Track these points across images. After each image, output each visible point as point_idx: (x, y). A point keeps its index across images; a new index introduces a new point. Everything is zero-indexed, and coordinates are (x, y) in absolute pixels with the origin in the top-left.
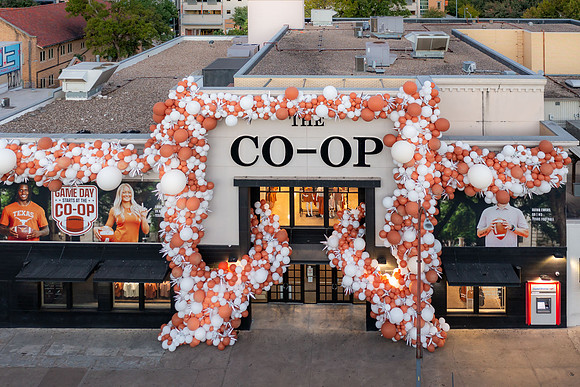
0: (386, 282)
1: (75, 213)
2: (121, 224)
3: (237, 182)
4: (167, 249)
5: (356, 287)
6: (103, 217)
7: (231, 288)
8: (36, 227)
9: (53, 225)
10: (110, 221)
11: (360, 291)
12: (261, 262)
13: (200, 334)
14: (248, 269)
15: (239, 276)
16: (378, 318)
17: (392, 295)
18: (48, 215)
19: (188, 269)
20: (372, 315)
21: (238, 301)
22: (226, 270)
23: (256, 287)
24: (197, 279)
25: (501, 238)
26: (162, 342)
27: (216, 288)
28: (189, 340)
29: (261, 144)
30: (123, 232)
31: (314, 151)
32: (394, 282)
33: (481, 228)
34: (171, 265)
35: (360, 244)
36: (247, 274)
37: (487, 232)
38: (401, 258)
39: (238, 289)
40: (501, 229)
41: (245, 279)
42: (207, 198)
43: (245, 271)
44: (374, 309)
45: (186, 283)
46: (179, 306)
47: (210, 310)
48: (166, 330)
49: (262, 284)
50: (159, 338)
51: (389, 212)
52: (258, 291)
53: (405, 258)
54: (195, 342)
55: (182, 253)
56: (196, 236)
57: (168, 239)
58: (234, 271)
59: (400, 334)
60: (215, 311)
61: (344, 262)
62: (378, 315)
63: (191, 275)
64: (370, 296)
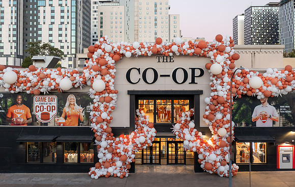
0: (206, 143)
1: (45, 111)
2: (69, 116)
3: (130, 92)
4: (94, 126)
5: (191, 145)
6: (60, 113)
7: (126, 147)
8: (25, 118)
9: (34, 117)
10: (63, 115)
11: (193, 147)
12: (141, 134)
13: (111, 170)
14: (135, 137)
15: (131, 140)
16: (202, 162)
17: (210, 149)
18: (31, 111)
19: (104, 137)
20: (199, 160)
21: (130, 153)
22: (123, 138)
23: (139, 146)
24: (109, 141)
25: (264, 122)
26: (90, 175)
27: (119, 145)
28: (105, 173)
29: (142, 72)
30: (70, 120)
31: (169, 76)
32: (210, 143)
33: (254, 116)
34: (95, 135)
35: (192, 124)
37: (257, 119)
38: (214, 129)
39: (130, 147)
40: (264, 117)
41: (134, 142)
42: (114, 98)
43: (134, 138)
44: (200, 157)
45: (104, 144)
46: (100, 155)
47: (116, 158)
48: (93, 169)
49: (142, 144)
50: (89, 173)
51: (208, 105)
52: (140, 148)
53: (216, 130)
54: (108, 174)
55: (102, 127)
56: (109, 118)
57: (94, 120)
58: (128, 138)
59: (214, 168)
60: (118, 159)
61: (184, 134)
62: (202, 160)
63: (106, 139)
64: (198, 149)
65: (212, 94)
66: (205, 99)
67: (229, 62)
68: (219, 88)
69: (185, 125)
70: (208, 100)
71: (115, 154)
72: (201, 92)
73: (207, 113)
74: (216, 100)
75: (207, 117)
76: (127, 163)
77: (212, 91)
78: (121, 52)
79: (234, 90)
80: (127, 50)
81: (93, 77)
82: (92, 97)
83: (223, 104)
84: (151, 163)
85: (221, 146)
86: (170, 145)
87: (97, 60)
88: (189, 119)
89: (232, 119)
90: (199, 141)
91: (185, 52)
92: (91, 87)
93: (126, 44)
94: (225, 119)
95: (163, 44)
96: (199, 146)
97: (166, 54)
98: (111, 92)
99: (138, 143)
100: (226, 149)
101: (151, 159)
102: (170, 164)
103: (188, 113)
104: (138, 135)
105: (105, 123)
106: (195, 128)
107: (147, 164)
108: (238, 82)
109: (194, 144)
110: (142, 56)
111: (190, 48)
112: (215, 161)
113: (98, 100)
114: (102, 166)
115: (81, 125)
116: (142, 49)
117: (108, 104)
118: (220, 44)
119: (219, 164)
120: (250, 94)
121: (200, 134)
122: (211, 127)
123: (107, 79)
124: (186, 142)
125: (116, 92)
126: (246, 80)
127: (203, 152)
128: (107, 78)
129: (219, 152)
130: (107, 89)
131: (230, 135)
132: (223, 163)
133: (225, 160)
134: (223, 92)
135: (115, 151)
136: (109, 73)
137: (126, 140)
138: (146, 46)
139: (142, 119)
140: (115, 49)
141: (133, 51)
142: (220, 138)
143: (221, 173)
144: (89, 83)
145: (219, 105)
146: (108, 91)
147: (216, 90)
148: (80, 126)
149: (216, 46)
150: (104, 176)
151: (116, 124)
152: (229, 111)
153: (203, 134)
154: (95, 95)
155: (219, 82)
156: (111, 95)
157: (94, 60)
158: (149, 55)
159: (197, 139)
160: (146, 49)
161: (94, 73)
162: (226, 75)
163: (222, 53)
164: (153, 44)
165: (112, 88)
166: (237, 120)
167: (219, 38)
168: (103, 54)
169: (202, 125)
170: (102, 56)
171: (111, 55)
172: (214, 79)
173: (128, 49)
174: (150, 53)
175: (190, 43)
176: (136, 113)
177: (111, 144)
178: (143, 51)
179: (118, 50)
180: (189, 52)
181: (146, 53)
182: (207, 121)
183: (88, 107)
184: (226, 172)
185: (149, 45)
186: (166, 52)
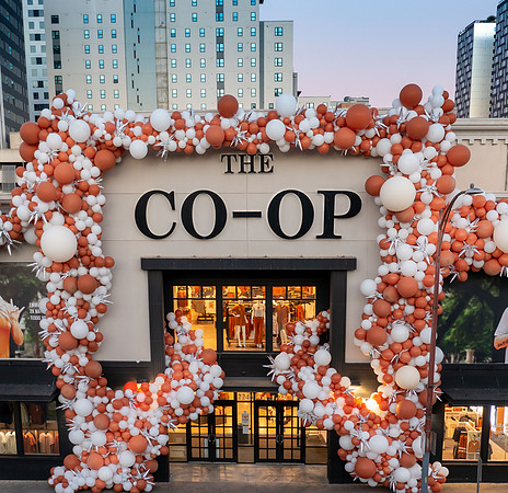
0: (362, 408)
3: (146, 264)
4: (52, 358)
5: (320, 410)
7: (143, 415)
11: (325, 417)
12: (183, 381)
13: (106, 474)
14: (166, 389)
15: (155, 396)
16: (348, 457)
17: (371, 422)
19: (83, 387)
20: (340, 452)
21: (154, 431)
22: (135, 390)
23: (179, 412)
24: (97, 400)
26: (53, 487)
27: (124, 411)
28: (91, 482)
29: (180, 202)
31: (258, 215)
32: (372, 405)
33: (500, 335)
34: (59, 383)
35: (323, 356)
36: (165, 395)
38: (384, 369)
39: (154, 415)
41: (163, 403)
42: (105, 280)
43: (163, 391)
44: (345, 442)
45: (82, 405)
46: (75, 436)
47: (117, 444)
48: (58, 471)
49: (187, 408)
50: (51, 481)
51: (370, 301)
52: (182, 419)
53: (391, 371)
54: (100, 484)
55: (74, 361)
56: (92, 337)
57: (53, 341)
58: (146, 391)
59: (382, 473)
60: (124, 445)
61: (301, 382)
62: (348, 452)
63: (87, 395)
64: (339, 422)
65: (384, 269)
66: (363, 286)
67: (436, 173)
68: (404, 250)
69: (304, 358)
70: (370, 287)
71: (113, 432)
72: (351, 264)
73: (367, 324)
74: (393, 286)
75: (366, 336)
76: (148, 457)
77: (384, 260)
78: (117, 142)
79: (448, 257)
80: (133, 137)
81: (40, 219)
82: (42, 276)
83: (413, 298)
84: (212, 458)
85: (404, 415)
86: (262, 412)
87: (50, 168)
88: (314, 340)
89: (438, 342)
90: (341, 401)
91: (306, 141)
92: (37, 247)
93: (130, 115)
94: (417, 341)
95: (241, 116)
96: (342, 413)
97: (251, 148)
98: (93, 262)
99: (174, 404)
100: (415, 422)
101: (212, 447)
102: (263, 461)
103: (314, 325)
104: (174, 383)
105: (84, 349)
106: (331, 365)
107: (200, 459)
108: (461, 235)
109: (329, 410)
110: (179, 155)
111: (322, 129)
112: (385, 456)
113: (60, 286)
114: (82, 464)
115: (19, 355)
116: (180, 133)
117: (87, 297)
118: (413, 114)
119: (394, 462)
120: (493, 268)
121: (345, 381)
122: (375, 364)
123: (80, 225)
124: (306, 404)
125: (108, 263)
126: (484, 228)
127: (353, 432)
128: (82, 221)
129: (395, 431)
130: (83, 255)
131: (430, 386)
132: (406, 459)
133: (412, 452)
134: (414, 264)
135: (113, 425)
136: (87, 208)
137: (141, 397)
138: (190, 122)
139: (184, 340)
140: (98, 134)
141: (151, 139)
142: (402, 392)
143: (400, 486)
144: (30, 236)
145: (402, 302)
146: (86, 259)
147: (394, 258)
148: (17, 358)
149: (400, 121)
150: (89, 488)
151: (112, 353)
152: (428, 317)
153: (355, 382)
154: (50, 270)
155: (405, 231)
156: (94, 271)
157: (41, 167)
158: (200, 149)
159: (336, 396)
160: (191, 132)
161: (43, 207)
162: (427, 212)
163: (417, 145)
164: (210, 117)
165: (96, 251)
166: (450, 343)
167: (410, 97)
168: (65, 147)
169: (350, 357)
170: (63, 156)
171: (89, 150)
172: (390, 224)
173: (137, 131)
174: (202, 146)
175: (321, 111)
176: (167, 322)
177: (103, 407)
178: (183, 138)
179: (108, 137)
180: (319, 140)
181: (190, 143)
182: (366, 347)
183: (33, 305)
184: (413, 483)
185: (198, 117)
186: (250, 140)
